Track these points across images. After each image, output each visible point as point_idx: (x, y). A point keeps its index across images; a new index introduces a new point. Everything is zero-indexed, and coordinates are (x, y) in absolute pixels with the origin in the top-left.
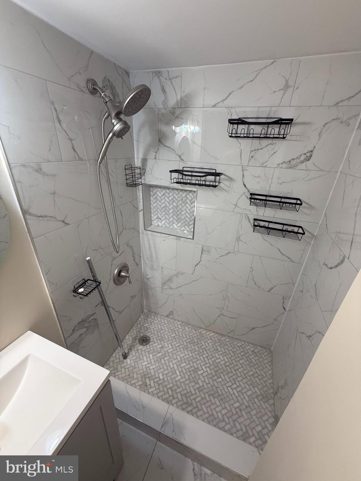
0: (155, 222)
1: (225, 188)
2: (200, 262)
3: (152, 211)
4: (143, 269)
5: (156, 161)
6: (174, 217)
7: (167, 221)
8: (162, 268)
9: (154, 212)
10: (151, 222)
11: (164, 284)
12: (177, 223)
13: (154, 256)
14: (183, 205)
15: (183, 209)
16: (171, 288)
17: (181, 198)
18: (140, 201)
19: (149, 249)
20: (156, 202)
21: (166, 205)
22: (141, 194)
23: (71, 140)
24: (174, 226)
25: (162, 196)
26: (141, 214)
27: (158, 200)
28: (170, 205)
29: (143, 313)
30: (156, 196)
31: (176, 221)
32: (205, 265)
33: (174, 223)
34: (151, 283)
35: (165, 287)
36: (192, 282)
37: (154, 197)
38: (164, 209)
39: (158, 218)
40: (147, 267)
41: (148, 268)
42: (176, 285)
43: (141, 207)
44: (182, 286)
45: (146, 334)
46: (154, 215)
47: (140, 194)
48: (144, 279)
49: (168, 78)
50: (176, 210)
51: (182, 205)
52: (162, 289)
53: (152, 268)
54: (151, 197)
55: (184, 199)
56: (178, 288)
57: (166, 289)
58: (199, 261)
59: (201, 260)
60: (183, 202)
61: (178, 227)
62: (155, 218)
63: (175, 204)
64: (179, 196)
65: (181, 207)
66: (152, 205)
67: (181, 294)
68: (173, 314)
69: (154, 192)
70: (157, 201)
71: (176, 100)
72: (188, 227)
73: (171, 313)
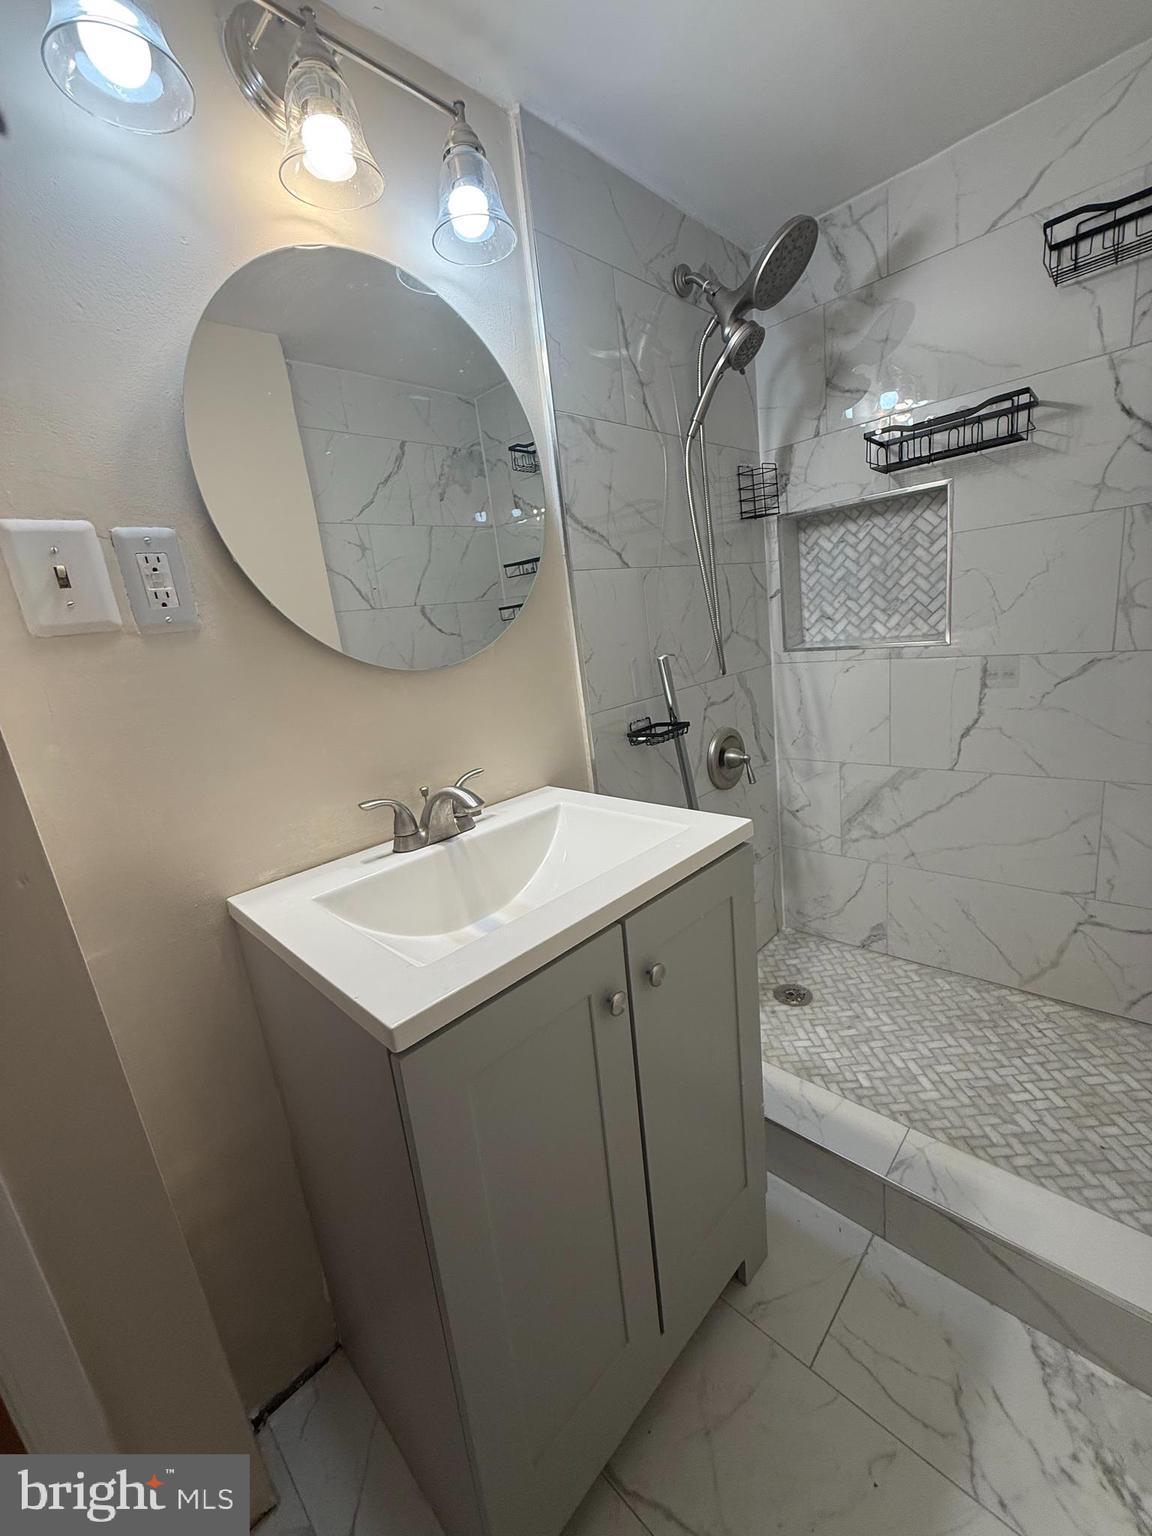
0: (813, 631)
1: (1052, 442)
2: (976, 721)
3: (806, 601)
4: (781, 780)
5: (818, 442)
6: (878, 600)
7: (854, 620)
8: (843, 764)
9: (812, 601)
10: (803, 636)
11: (849, 822)
12: (886, 618)
13: (815, 727)
14: (904, 554)
15: (903, 569)
16: (874, 835)
17: (897, 535)
18: (772, 568)
19: (799, 710)
20: (817, 570)
21: (849, 571)
22: (776, 547)
23: (642, 384)
24: (875, 632)
25: (836, 546)
26: (775, 605)
27: (823, 562)
28: (862, 566)
29: (782, 936)
30: (816, 551)
31: (884, 611)
32: (1000, 729)
33: (876, 619)
34: (805, 826)
35: (855, 834)
36: (952, 799)
37: (810, 558)
38: (842, 584)
39: (822, 616)
40: (792, 771)
41: (794, 773)
42: (894, 821)
43: (775, 583)
44: (915, 820)
45: (796, 981)
46: (809, 610)
47: (773, 549)
48: (781, 813)
49: (849, 223)
50: (881, 578)
51: (900, 558)
52: (842, 844)
53: (809, 774)
54: (802, 559)
55: (906, 537)
56: (899, 829)
57: (857, 840)
58: (976, 716)
59: (980, 713)
60: (904, 547)
61: (890, 630)
62: (813, 619)
63: (875, 560)
64: (889, 530)
65: (896, 562)
66: (805, 582)
67: (913, 854)
68: (885, 936)
69: (810, 543)
70: (820, 567)
71: (873, 263)
72: (925, 621)
73: (878, 933)
